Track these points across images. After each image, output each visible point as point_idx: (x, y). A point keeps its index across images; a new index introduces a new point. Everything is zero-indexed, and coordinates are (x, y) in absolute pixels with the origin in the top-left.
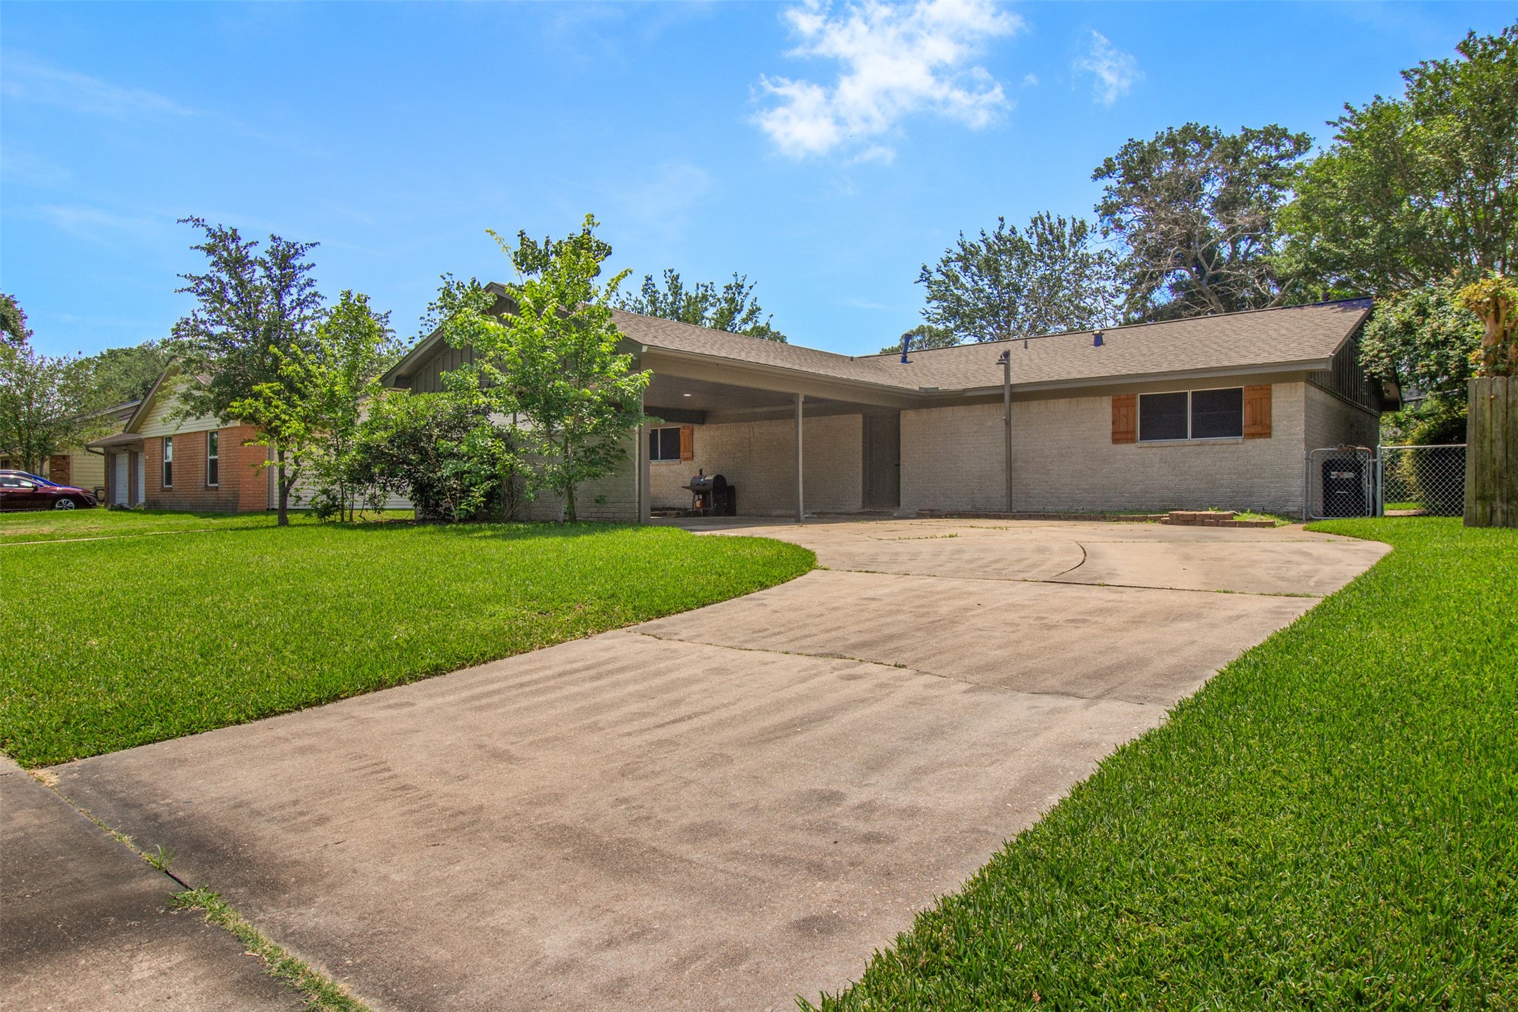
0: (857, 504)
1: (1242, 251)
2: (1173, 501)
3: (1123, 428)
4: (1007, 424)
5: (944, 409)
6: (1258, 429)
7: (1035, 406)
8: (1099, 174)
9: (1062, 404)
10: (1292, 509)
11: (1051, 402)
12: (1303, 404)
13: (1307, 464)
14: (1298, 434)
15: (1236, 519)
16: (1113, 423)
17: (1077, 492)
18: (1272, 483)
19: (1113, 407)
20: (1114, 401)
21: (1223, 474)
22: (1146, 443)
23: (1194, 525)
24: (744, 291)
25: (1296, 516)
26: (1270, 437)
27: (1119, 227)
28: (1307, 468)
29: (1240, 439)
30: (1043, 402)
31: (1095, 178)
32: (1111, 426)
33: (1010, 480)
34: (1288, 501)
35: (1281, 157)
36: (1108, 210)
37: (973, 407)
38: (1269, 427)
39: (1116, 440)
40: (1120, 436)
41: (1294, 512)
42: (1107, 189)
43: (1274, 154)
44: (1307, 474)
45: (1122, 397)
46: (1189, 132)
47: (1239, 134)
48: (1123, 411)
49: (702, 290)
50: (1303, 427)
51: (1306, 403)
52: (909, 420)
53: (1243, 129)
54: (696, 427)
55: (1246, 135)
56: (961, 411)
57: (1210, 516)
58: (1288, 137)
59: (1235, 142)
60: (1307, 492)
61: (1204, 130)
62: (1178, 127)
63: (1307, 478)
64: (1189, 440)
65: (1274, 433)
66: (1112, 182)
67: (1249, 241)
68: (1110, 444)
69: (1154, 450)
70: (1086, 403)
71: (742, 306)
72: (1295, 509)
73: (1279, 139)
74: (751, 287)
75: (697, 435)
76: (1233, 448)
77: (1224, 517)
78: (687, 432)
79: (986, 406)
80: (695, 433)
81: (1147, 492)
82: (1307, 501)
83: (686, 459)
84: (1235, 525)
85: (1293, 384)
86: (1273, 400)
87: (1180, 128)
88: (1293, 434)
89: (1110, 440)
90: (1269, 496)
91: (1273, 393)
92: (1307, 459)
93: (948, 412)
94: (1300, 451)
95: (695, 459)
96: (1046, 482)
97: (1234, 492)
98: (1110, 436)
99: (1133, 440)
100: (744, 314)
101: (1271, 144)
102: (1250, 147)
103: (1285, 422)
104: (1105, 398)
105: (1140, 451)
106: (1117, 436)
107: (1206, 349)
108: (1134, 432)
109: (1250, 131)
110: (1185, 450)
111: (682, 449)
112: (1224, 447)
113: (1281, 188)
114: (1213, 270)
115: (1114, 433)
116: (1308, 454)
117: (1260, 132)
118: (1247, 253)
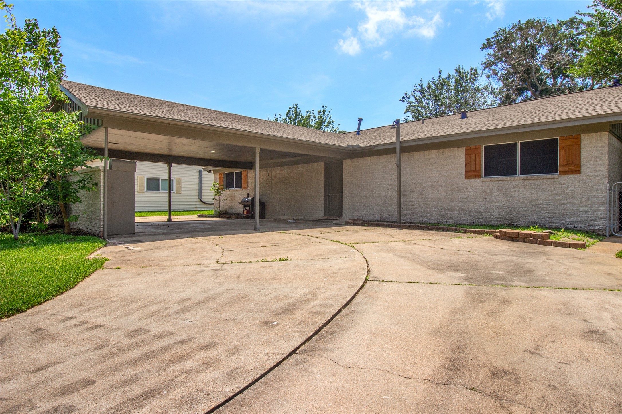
0: (320, 214)
1: (559, 83)
2: (506, 219)
3: (472, 168)
4: (398, 166)
5: (366, 158)
6: (571, 168)
7: (417, 155)
8: (484, 47)
9: (433, 154)
10: (597, 227)
11: (427, 152)
12: (606, 148)
13: (610, 193)
14: (602, 171)
15: (552, 239)
16: (466, 165)
17: (443, 210)
18: (582, 207)
19: (466, 154)
20: (466, 150)
21: (543, 200)
22: (488, 178)
23: (518, 241)
24: (326, 113)
25: (600, 233)
26: (580, 173)
27: (495, 73)
28: (610, 197)
29: (556, 175)
30: (422, 152)
31: (482, 49)
32: (464, 167)
33: (400, 202)
34: (594, 221)
35: (580, 34)
36: (488, 65)
37: (381, 157)
38: (579, 166)
39: (467, 177)
40: (471, 174)
41: (599, 230)
42: (488, 54)
43: (575, 33)
44: (610, 201)
45: (472, 147)
46: (530, 24)
47: (556, 24)
48: (473, 157)
49: (308, 113)
50: (607, 166)
51: (609, 148)
52: (347, 164)
53: (558, 21)
54: (249, 170)
55: (560, 24)
56: (374, 159)
57: (530, 235)
58: (583, 23)
59: (554, 28)
60: (610, 214)
61: (538, 22)
62: (523, 22)
63: (610, 204)
64: (519, 176)
65: (583, 170)
66: (491, 51)
67: (563, 78)
68: (464, 179)
69: (493, 183)
70: (448, 152)
71: (325, 120)
72: (600, 227)
73: (578, 25)
74: (329, 112)
75: (249, 175)
76: (551, 181)
77: (542, 237)
78: (245, 173)
79: (389, 156)
80: (248, 174)
81: (488, 212)
82: (609, 221)
83: (245, 188)
84: (550, 244)
85: (598, 133)
86: (582, 146)
87: (525, 22)
88: (599, 171)
89: (463, 176)
90: (579, 217)
91: (582, 141)
92: (609, 190)
93: (368, 160)
94: (605, 183)
95: (248, 188)
96: (423, 204)
97: (551, 213)
98: (464, 173)
99: (479, 176)
100: (326, 124)
101: (573, 28)
102: (563, 30)
103: (592, 162)
104: (461, 149)
105: (483, 184)
106: (469, 174)
107: (532, 114)
108: (480, 171)
109: (562, 21)
110: (515, 183)
111: (243, 183)
112: (544, 180)
113: (579, 50)
114: (542, 87)
115: (466, 172)
116: (611, 186)
117: (567, 21)
118: (561, 84)
